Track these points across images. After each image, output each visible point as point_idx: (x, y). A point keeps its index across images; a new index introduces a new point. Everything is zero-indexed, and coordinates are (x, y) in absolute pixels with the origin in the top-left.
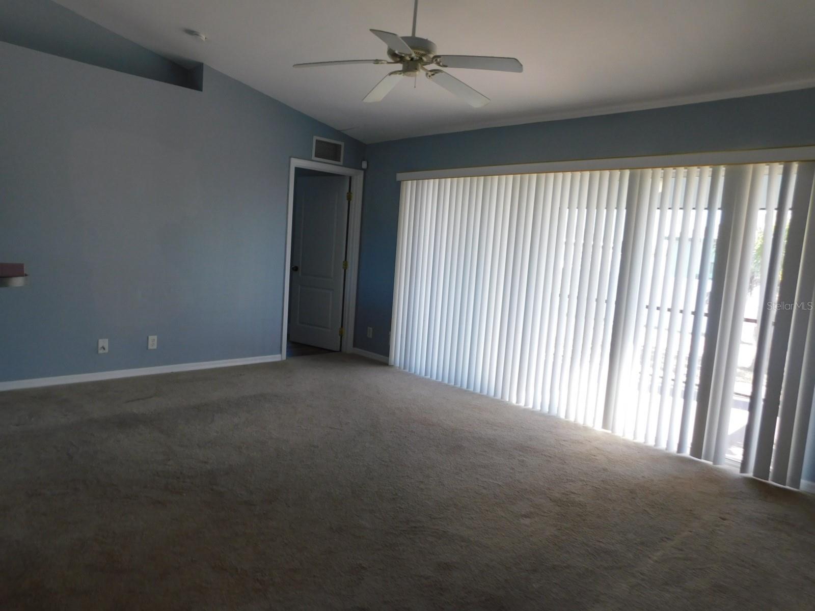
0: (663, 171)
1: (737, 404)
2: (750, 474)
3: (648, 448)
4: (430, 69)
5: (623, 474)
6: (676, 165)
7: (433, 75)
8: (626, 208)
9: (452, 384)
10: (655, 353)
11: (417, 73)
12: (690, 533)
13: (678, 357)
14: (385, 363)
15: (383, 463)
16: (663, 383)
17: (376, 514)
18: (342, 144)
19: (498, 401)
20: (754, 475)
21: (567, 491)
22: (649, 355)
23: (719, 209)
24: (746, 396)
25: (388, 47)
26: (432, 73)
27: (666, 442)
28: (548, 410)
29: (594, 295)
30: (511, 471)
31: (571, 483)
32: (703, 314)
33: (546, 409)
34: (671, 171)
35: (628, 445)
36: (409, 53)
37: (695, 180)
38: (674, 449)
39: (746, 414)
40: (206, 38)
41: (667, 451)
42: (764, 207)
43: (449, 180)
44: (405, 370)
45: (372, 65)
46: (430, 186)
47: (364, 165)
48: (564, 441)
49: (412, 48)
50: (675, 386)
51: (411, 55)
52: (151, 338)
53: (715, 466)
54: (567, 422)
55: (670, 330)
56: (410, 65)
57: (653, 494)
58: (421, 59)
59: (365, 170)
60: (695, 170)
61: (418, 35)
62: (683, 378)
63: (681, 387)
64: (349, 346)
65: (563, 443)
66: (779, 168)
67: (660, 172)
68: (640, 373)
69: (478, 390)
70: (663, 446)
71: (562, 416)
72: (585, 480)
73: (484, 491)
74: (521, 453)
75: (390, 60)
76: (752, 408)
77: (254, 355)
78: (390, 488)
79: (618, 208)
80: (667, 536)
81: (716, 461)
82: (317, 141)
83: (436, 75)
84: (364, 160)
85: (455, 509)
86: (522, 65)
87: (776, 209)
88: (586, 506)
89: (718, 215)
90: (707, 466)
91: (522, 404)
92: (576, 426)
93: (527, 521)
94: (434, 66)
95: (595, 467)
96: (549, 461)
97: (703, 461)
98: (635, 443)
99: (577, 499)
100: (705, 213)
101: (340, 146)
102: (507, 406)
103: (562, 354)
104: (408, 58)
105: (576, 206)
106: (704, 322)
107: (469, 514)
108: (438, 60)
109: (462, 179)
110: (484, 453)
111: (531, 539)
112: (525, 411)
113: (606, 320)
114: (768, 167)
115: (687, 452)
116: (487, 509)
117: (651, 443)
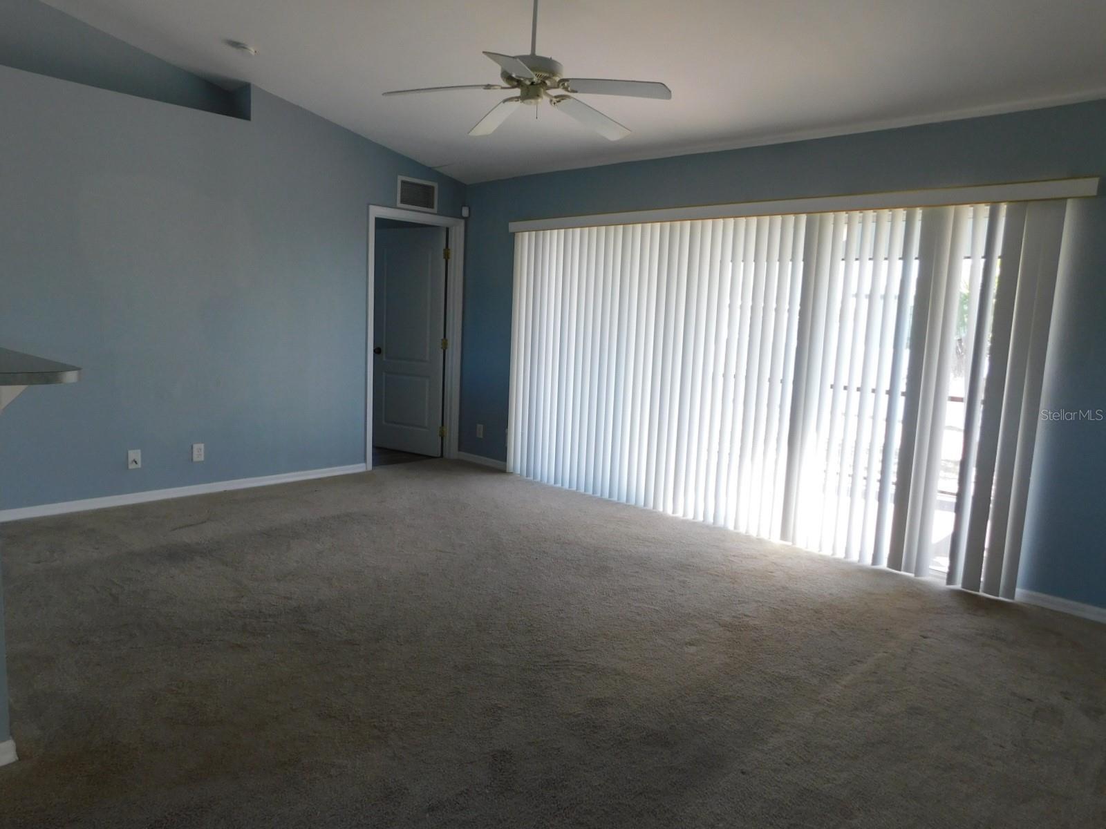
0: (847, 215)
1: (942, 505)
2: (958, 586)
3: (838, 561)
4: (554, 95)
5: (807, 592)
6: (863, 208)
7: (558, 102)
8: (804, 260)
9: (590, 492)
10: (843, 445)
11: (540, 100)
12: (885, 654)
13: (870, 451)
14: (502, 470)
15: (512, 591)
16: (853, 483)
17: (509, 649)
18: (435, 185)
19: (650, 512)
20: (963, 587)
21: (739, 614)
22: (835, 447)
23: (916, 259)
24: (952, 494)
25: (502, 68)
26: (558, 99)
27: (858, 554)
28: (712, 521)
29: (767, 375)
30: (670, 594)
31: (744, 605)
32: (900, 393)
33: (710, 520)
34: (857, 215)
35: (812, 559)
36: (529, 77)
37: (886, 226)
38: (868, 561)
39: (951, 516)
40: (256, 52)
41: (860, 564)
42: (969, 255)
43: (578, 231)
44: (528, 478)
45: (482, 91)
46: (554, 239)
47: (465, 212)
48: (734, 556)
49: (533, 69)
50: (867, 486)
51: (532, 79)
52: (196, 447)
53: (917, 578)
54: (738, 534)
55: (860, 415)
56: (531, 91)
57: (842, 614)
58: (544, 82)
59: (466, 219)
60: (886, 214)
61: (539, 53)
62: (876, 475)
63: (875, 487)
64: (453, 450)
65: (732, 559)
66: (985, 210)
67: (843, 216)
68: (825, 471)
69: (624, 499)
70: (854, 558)
71: (731, 527)
72: (761, 600)
73: (638, 618)
74: (681, 573)
75: (505, 84)
76: (959, 508)
77: (329, 465)
78: (523, 618)
79: (793, 260)
80: (858, 659)
81: (917, 573)
82: (403, 182)
83: (562, 101)
84: (465, 206)
85: (605, 640)
86: (670, 91)
87: (983, 257)
88: (762, 630)
89: (915, 266)
90: (908, 579)
91: (680, 514)
92: (748, 539)
93: (692, 649)
94: (560, 91)
95: (773, 585)
96: (716, 581)
97: (902, 573)
98: (821, 556)
99: (751, 623)
100: (899, 264)
101: (432, 188)
102: (662, 518)
103: (728, 451)
104: (528, 83)
105: (741, 258)
106: (901, 402)
107: (621, 644)
108: (566, 84)
109: (595, 229)
110: (636, 574)
111: (697, 668)
112: (684, 522)
113: (781, 407)
114: (972, 208)
115: (884, 564)
116: (643, 637)
117: (840, 555)
